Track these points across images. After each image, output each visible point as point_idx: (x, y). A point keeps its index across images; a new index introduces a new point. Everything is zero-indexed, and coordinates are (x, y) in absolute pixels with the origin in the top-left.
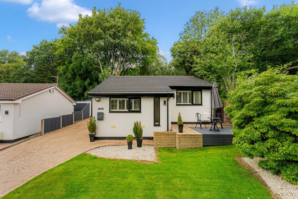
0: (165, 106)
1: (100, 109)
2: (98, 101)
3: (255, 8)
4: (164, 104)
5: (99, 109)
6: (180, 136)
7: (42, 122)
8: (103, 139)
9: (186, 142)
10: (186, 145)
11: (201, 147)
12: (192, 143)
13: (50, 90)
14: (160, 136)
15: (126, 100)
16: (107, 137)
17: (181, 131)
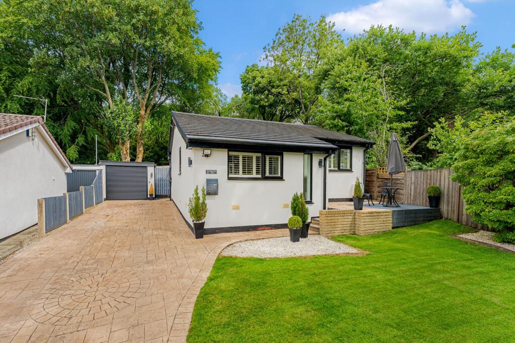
0: (321, 169)
1: (210, 173)
2: (207, 156)
3: (403, 31)
4: (319, 165)
5: (208, 172)
6: (365, 215)
7: (40, 205)
8: (215, 233)
9: (372, 223)
10: (372, 228)
11: (390, 229)
12: (381, 225)
13: (28, 131)
14: (333, 216)
15: (254, 156)
16: (223, 228)
17: (360, 207)
